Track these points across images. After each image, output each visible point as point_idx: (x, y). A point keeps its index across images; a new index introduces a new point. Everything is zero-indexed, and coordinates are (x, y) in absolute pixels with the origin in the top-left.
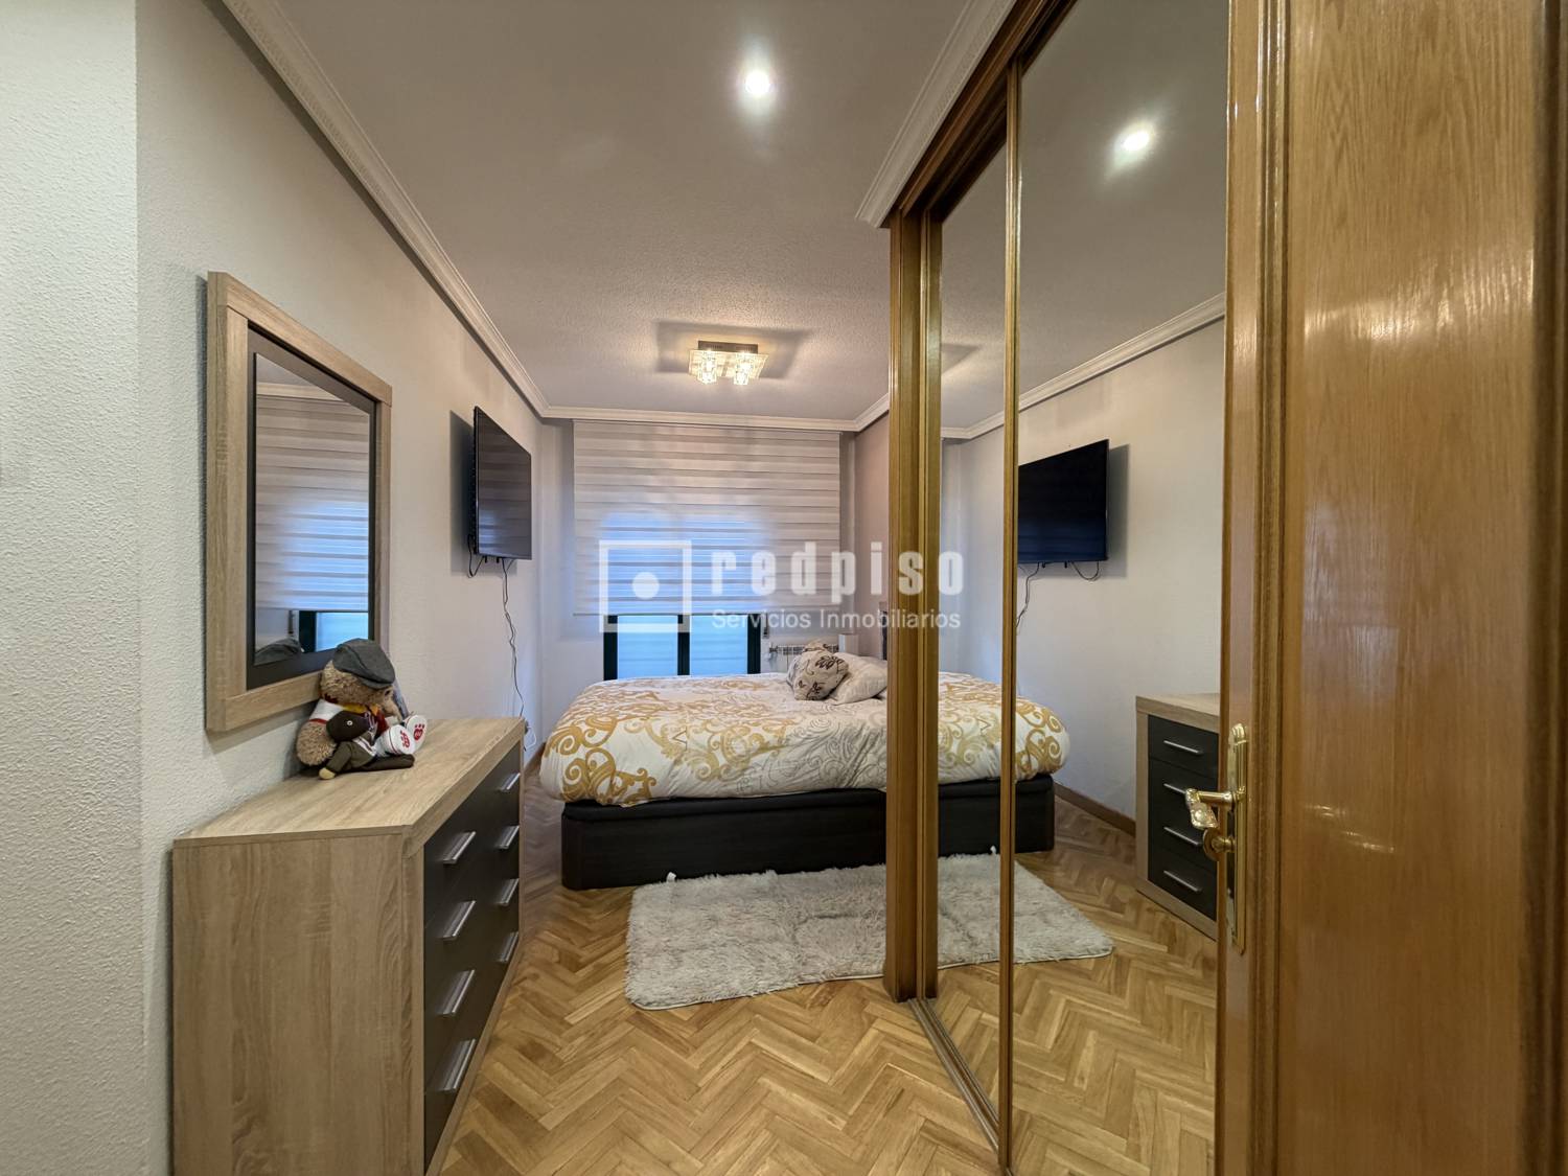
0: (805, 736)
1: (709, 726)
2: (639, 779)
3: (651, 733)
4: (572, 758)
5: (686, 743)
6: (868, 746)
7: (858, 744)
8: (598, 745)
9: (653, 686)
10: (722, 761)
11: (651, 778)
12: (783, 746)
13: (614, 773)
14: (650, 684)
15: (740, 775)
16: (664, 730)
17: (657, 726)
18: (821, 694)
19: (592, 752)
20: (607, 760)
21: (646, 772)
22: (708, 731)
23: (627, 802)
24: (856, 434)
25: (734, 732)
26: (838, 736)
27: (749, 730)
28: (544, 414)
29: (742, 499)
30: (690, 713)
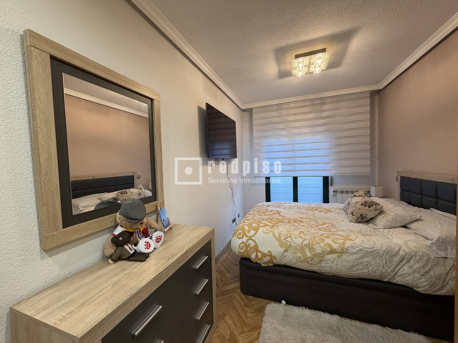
0: (358, 249)
1: (302, 235)
2: (268, 255)
3: (274, 235)
4: (241, 241)
5: (290, 242)
6: (404, 262)
7: (397, 259)
8: (251, 237)
9: (280, 208)
10: (309, 254)
11: (274, 256)
12: (344, 253)
13: (257, 251)
14: (279, 206)
15: (319, 263)
16: (280, 234)
17: (277, 231)
18: (365, 220)
19: (249, 240)
20: (255, 244)
21: (271, 253)
22: (301, 237)
23: (264, 264)
24: (379, 91)
25: (315, 240)
26: (382, 253)
27: (324, 240)
28: (243, 108)
29: (319, 129)
30: (294, 225)
